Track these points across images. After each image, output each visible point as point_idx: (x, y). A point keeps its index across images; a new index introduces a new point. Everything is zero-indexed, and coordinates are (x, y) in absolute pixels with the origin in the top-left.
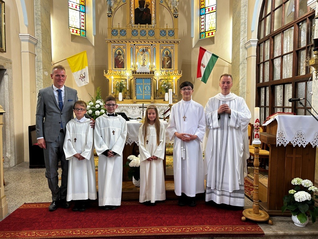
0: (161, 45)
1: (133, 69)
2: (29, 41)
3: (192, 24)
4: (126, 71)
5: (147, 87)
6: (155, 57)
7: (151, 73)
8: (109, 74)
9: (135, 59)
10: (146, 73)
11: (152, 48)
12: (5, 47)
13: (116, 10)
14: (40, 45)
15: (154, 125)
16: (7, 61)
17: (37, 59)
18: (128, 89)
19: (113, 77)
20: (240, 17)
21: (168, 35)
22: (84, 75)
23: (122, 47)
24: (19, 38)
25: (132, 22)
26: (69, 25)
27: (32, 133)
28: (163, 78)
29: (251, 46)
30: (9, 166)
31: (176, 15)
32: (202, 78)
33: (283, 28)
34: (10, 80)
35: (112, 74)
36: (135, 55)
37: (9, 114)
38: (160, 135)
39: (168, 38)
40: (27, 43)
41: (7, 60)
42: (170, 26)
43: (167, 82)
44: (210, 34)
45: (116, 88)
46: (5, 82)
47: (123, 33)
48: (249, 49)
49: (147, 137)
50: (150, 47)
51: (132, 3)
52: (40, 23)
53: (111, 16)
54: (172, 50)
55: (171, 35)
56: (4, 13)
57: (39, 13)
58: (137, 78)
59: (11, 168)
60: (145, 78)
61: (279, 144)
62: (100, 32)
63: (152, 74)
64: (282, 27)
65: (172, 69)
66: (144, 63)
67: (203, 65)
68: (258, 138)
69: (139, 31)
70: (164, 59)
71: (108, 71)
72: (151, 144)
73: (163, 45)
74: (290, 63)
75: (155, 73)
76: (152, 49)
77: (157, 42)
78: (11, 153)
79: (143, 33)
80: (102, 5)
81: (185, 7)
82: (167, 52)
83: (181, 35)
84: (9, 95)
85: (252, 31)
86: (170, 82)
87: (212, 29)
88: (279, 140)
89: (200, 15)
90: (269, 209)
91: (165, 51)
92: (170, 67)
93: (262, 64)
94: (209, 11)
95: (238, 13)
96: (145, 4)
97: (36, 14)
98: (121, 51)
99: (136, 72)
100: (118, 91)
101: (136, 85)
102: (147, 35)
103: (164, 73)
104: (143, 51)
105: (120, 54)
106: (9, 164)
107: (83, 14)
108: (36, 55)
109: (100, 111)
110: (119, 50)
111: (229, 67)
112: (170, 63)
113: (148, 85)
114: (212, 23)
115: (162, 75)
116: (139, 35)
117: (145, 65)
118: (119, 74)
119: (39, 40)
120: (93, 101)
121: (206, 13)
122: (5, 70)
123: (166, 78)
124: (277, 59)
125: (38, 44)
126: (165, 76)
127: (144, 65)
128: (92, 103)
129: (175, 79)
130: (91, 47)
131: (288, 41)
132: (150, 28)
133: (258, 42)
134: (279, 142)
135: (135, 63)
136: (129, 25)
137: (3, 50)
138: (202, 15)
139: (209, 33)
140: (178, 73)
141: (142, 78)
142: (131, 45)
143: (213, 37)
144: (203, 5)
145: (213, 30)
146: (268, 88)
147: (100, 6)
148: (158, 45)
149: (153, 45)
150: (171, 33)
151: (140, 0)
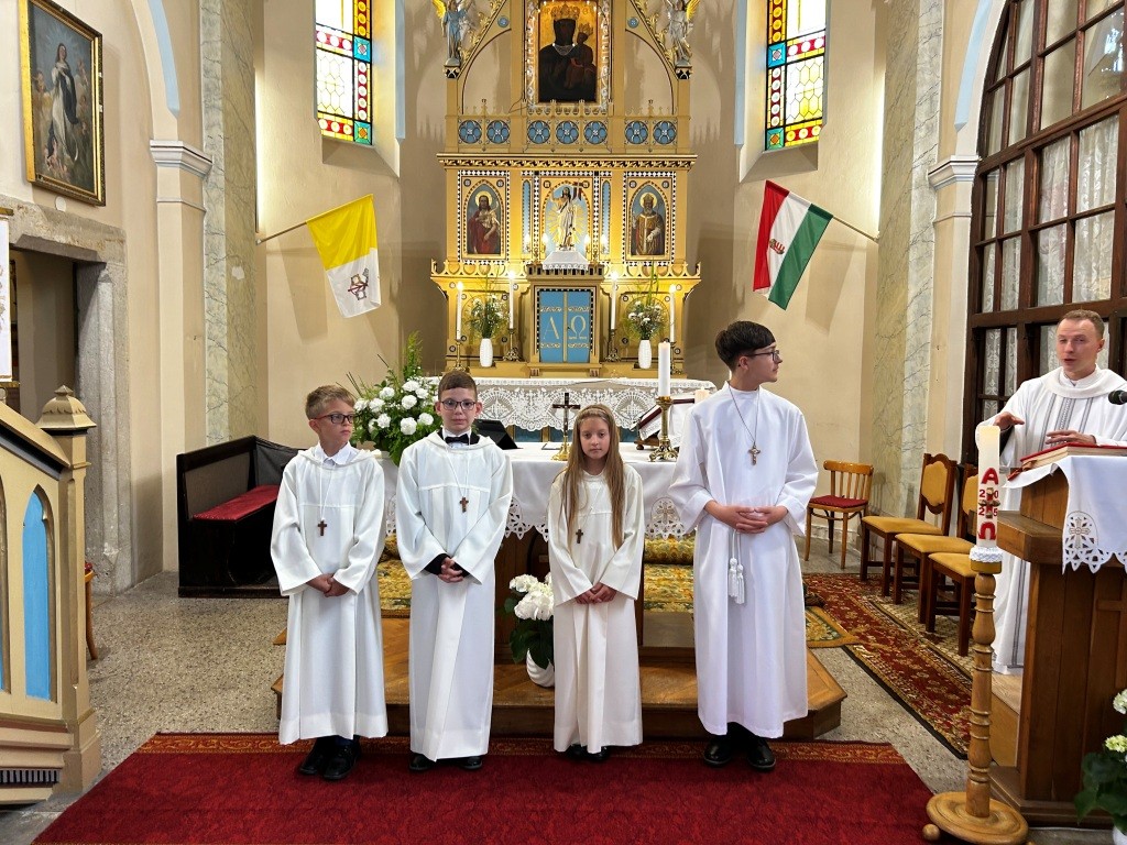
0: (630, 174)
1: (530, 259)
2: (183, 166)
3: (738, 97)
4: (506, 263)
5: (578, 320)
6: (606, 214)
7: (591, 270)
8: (450, 275)
9: (536, 223)
10: (574, 273)
11: (596, 184)
12: (103, 189)
13: (475, 52)
14: (218, 178)
15: (602, 476)
16: (107, 236)
17: (208, 225)
18: (511, 326)
19: (460, 286)
20: (914, 75)
21: (653, 139)
22: (364, 279)
23: (494, 181)
24: (151, 156)
25: (531, 95)
26: (316, 105)
27: (190, 477)
28: (633, 288)
29: (953, 179)
30: (114, 588)
31: (684, 71)
32: (771, 289)
33: (1076, 119)
34: (118, 299)
35: (458, 275)
36: (536, 209)
37: (112, 412)
38: (625, 512)
39: (654, 151)
40: (176, 171)
41: (108, 230)
42: (660, 108)
43: (648, 303)
44: (804, 133)
45: (473, 322)
46: (101, 305)
47: (498, 132)
48: (944, 191)
49: (580, 516)
50: (590, 180)
51: (532, 31)
52: (220, 102)
53: (457, 74)
54: (667, 192)
55: (664, 140)
56: (101, 70)
57: (218, 67)
58: (542, 290)
59: (118, 594)
60: (571, 290)
61: (1073, 562)
62: (419, 128)
63: (595, 276)
64: (1073, 116)
65: (665, 257)
66: (568, 236)
67: (775, 245)
68: (993, 537)
69: (553, 126)
70: (638, 222)
71: (446, 263)
72: (592, 543)
73: (635, 174)
74: (1102, 247)
75: (605, 269)
76: (596, 189)
77: (615, 164)
78: (119, 544)
79: (567, 132)
80: (428, 37)
81: (716, 41)
82: (648, 196)
83: (698, 139)
84: (115, 349)
85: (960, 127)
86: (656, 302)
87: (809, 117)
88: (1074, 549)
89: (768, 69)
90: (1027, 799)
91: (643, 196)
92: (658, 248)
93: (993, 246)
94: (799, 52)
95: (906, 62)
96: (576, 34)
97: (207, 72)
98: (489, 195)
99: (539, 270)
100: (478, 334)
101: (538, 311)
102: (581, 139)
103: (636, 271)
104: (567, 195)
105: (485, 206)
106: (114, 581)
107: (363, 67)
108: (205, 212)
109: (416, 418)
110: (483, 193)
111: (868, 250)
112: (660, 238)
113: (581, 313)
114: (808, 95)
115: (628, 277)
116: (553, 139)
117: (572, 243)
118: (481, 276)
119: (216, 160)
120: (393, 380)
121: (789, 60)
122: (104, 264)
123: (645, 288)
124: (1052, 231)
125: (212, 173)
126: (640, 281)
127: (567, 244)
128: (389, 391)
129: (674, 291)
130: (387, 181)
131: (1096, 166)
132: (592, 114)
133: (978, 167)
134: (1072, 556)
135: (536, 238)
136: (518, 106)
137: (97, 197)
138: (773, 68)
139: (797, 132)
140: (685, 271)
141: (560, 290)
142: (526, 173)
143: (815, 146)
144: (780, 30)
145: (813, 120)
146: (1013, 334)
147: (420, 40)
148: (617, 173)
149: (602, 174)
150: (665, 132)
151: (559, 18)
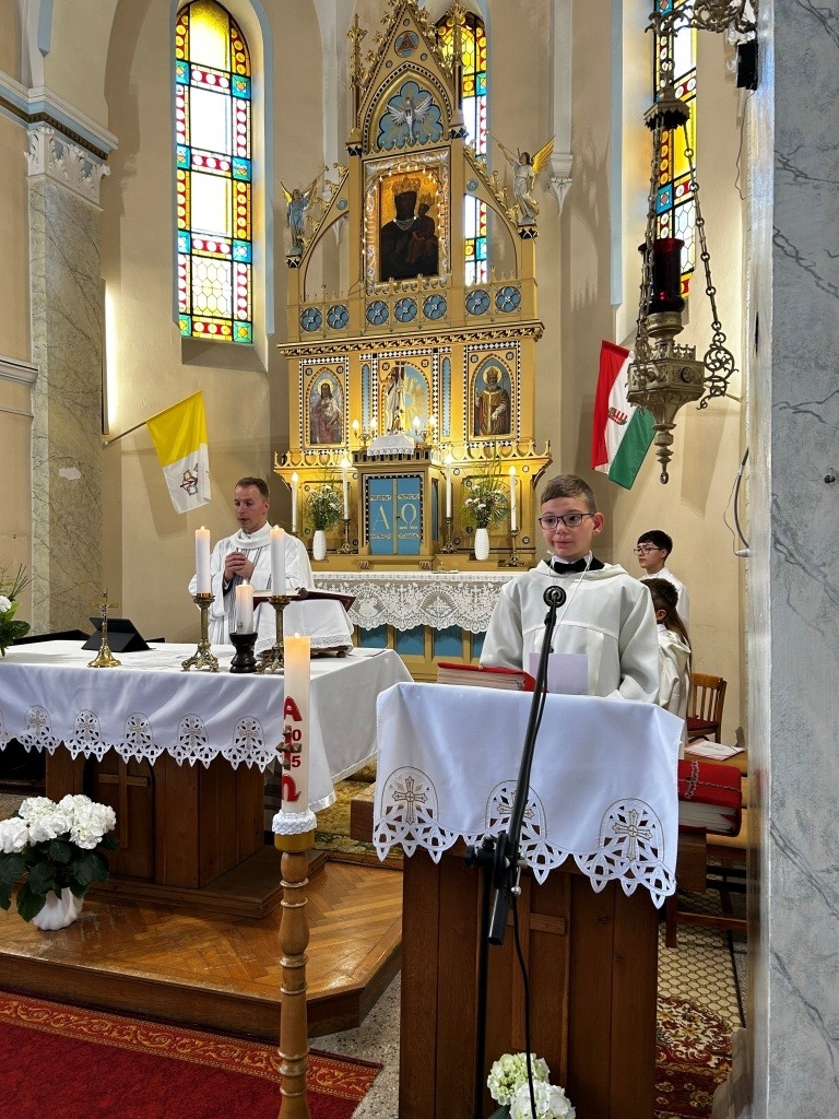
1: (359, 445)
4: (345, 452)
5: (409, 510)
6: (447, 393)
7: (418, 454)
8: (292, 466)
9: (375, 408)
10: (400, 458)
11: (435, 362)
13: (314, 246)
17: (35, 430)
18: (346, 517)
19: (295, 478)
21: (495, 308)
22: (194, 474)
23: (334, 368)
25: (371, 276)
28: (471, 472)
32: (610, 464)
35: (299, 466)
36: (375, 392)
39: (496, 321)
47: (338, 317)
50: (428, 358)
51: (370, 209)
53: (298, 263)
54: (511, 363)
55: (508, 308)
57: (43, 281)
58: (371, 478)
60: (400, 477)
61: (406, 844)
63: (422, 460)
66: (395, 420)
67: (615, 415)
68: (290, 798)
69: (391, 305)
70: (481, 399)
71: (288, 455)
73: (476, 347)
76: (436, 367)
77: (454, 339)
79: (406, 310)
81: (593, 193)
82: (492, 370)
83: (578, 303)
91: (486, 371)
92: (504, 426)
94: (686, 191)
96: (417, 206)
97: (34, 287)
98: (330, 383)
101: (367, 501)
102: (420, 315)
103: (478, 452)
105: (326, 393)
107: (242, 268)
108: (32, 418)
110: (324, 381)
112: (506, 415)
113: (411, 501)
115: (469, 459)
116: (391, 318)
117: (399, 426)
118: (320, 465)
119: (42, 369)
121: (677, 202)
123: (487, 471)
125: (38, 380)
126: (482, 464)
127: (394, 428)
132: (430, 288)
136: (354, 290)
139: (686, 283)
140: (531, 450)
141: (388, 477)
144: (667, 171)
148: (457, 347)
149: (441, 350)
150: (508, 299)
151: (400, 192)
